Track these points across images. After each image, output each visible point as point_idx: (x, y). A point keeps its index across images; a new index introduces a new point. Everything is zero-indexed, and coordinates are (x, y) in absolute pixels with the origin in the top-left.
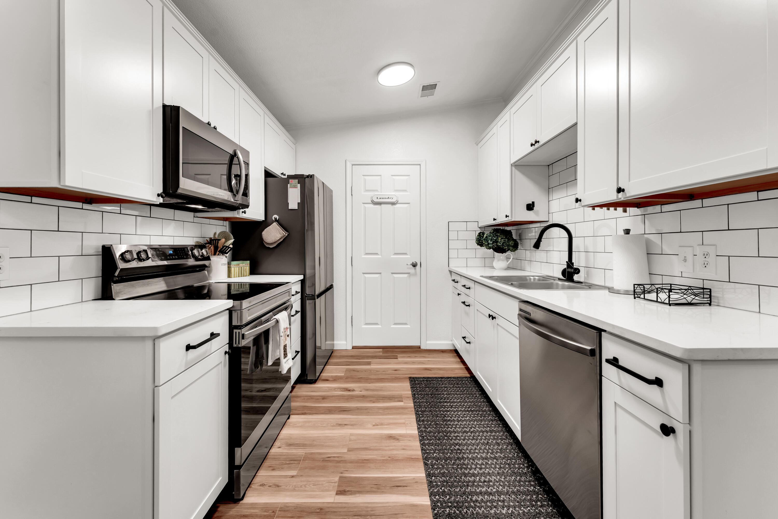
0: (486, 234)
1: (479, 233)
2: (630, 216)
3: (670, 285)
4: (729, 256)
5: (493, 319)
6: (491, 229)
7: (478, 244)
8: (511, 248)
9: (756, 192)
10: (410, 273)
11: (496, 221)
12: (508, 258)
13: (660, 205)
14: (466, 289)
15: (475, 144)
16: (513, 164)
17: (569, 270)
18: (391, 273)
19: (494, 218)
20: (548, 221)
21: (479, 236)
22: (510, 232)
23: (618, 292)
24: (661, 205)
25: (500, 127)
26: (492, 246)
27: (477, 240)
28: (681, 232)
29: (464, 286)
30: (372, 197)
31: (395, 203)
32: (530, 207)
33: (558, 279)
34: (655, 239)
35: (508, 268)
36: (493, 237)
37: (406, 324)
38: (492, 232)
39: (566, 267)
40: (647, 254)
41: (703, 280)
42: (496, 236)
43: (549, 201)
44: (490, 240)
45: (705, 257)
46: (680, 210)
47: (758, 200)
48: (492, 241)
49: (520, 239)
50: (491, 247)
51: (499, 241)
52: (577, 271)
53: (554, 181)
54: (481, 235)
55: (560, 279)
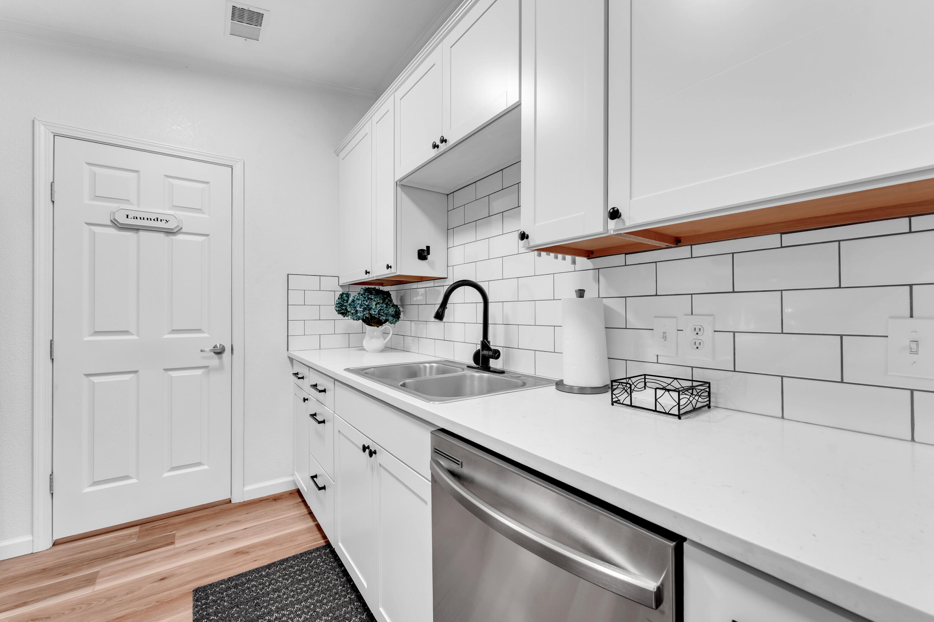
0: (352, 296)
1: (341, 294)
2: (575, 271)
3: (644, 376)
4: (734, 332)
5: (371, 455)
6: (359, 288)
7: (340, 312)
8: (391, 318)
9: (779, 234)
10: (208, 367)
11: (369, 276)
12: (386, 333)
13: (624, 255)
14: (318, 393)
15: (334, 152)
16: (398, 183)
17: (486, 352)
18: (164, 369)
19: (366, 271)
20: (447, 278)
21: (341, 299)
22: (388, 294)
23: (570, 390)
24: (626, 254)
25: (377, 123)
26: (362, 315)
27: (338, 306)
28: (656, 295)
29: (315, 386)
30: (114, 213)
31: (175, 231)
32: (423, 255)
33: (468, 367)
34: (617, 305)
35: (387, 349)
36: (364, 301)
37: (199, 464)
38: (362, 293)
39: (480, 348)
40: (606, 328)
41: (692, 367)
42: (368, 298)
43: (448, 248)
44: (358, 306)
45: (697, 334)
46: (656, 262)
47: (782, 247)
48: (363, 307)
49: (403, 305)
50: (361, 317)
51: (373, 307)
52: (496, 354)
53: (457, 218)
54: (343, 298)
55: (469, 367)
